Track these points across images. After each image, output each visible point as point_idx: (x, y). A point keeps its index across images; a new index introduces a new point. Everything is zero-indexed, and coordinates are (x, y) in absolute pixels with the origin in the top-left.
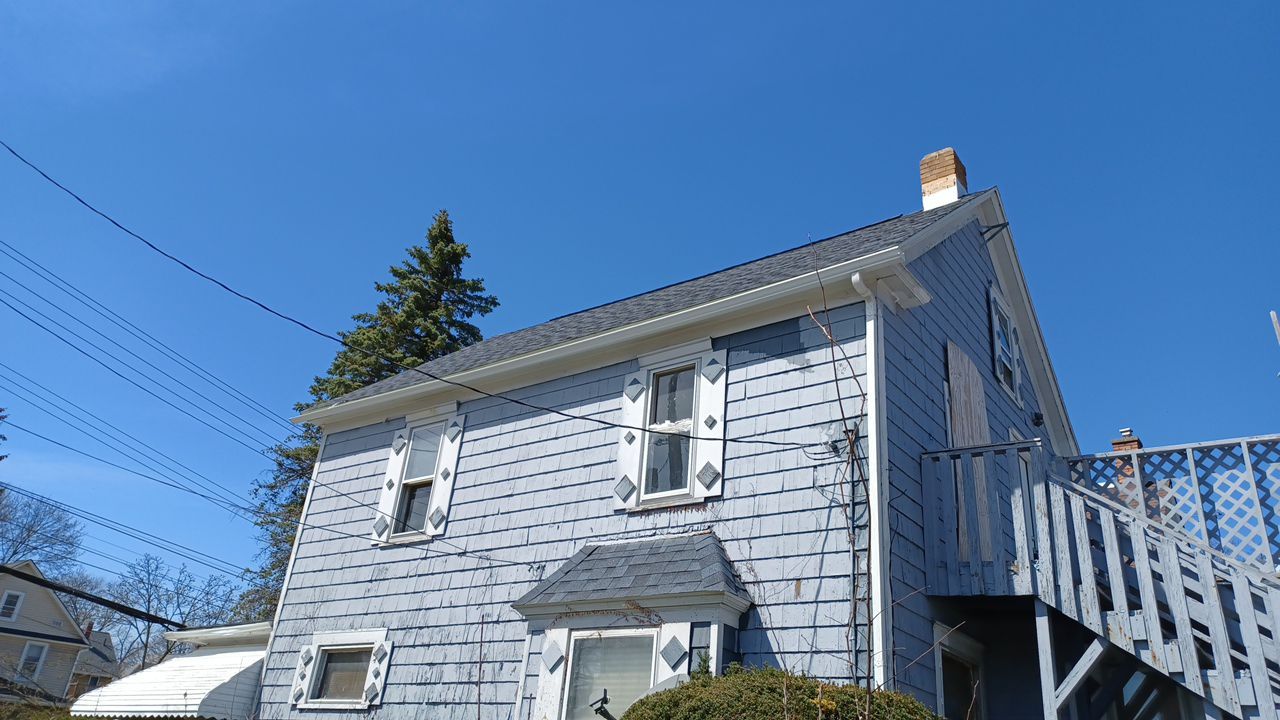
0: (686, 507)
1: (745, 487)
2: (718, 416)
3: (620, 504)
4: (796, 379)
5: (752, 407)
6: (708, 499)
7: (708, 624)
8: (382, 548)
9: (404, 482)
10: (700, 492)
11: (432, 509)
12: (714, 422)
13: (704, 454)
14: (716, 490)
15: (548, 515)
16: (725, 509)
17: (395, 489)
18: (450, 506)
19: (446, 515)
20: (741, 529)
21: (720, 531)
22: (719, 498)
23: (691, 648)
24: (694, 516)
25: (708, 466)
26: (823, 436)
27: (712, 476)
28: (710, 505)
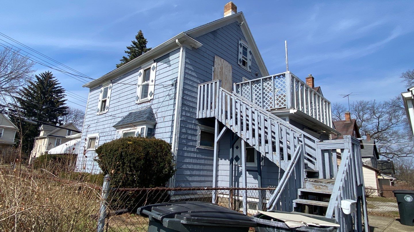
0: (147, 102)
1: (157, 96)
2: (154, 80)
3: (136, 102)
4: (168, 69)
5: (160, 77)
8: (99, 115)
9: (102, 100)
10: (149, 98)
11: (106, 106)
12: (153, 81)
13: (151, 89)
14: (152, 97)
15: (125, 106)
16: (154, 102)
17: (101, 101)
18: (109, 105)
19: (108, 107)
20: (156, 106)
21: (153, 107)
22: (153, 99)
23: (141, 133)
24: (149, 104)
25: (151, 92)
26: (171, 83)
27: (152, 94)
28: (151, 101)
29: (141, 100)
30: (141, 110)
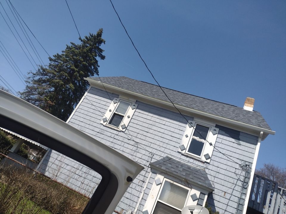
0: (199, 161)
1: (216, 164)
3: (180, 151)
5: (222, 146)
6: (205, 162)
7: (205, 195)
8: (104, 126)
10: (203, 158)
11: (122, 124)
12: (211, 144)
14: (208, 161)
16: (210, 167)
17: (112, 112)
18: (128, 126)
19: (126, 127)
20: (212, 173)
21: (207, 171)
22: (209, 163)
23: (199, 198)
24: (201, 164)
25: (208, 154)
27: (208, 157)
29: (188, 153)
30: (187, 163)
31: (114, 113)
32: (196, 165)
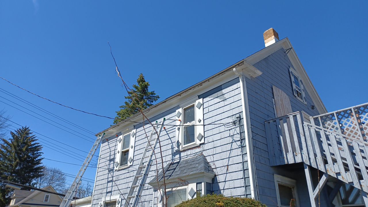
0: (195, 148)
1: (210, 139)
3: (177, 149)
4: (222, 104)
5: (210, 114)
6: (201, 144)
7: (201, 183)
8: (118, 171)
9: (122, 151)
10: (198, 142)
11: (129, 158)
12: (201, 120)
13: (199, 130)
14: (202, 141)
16: (206, 147)
17: (120, 153)
18: (134, 156)
19: (133, 159)
20: (210, 152)
21: (205, 153)
22: (203, 144)
23: (197, 191)
24: (197, 150)
25: (200, 134)
26: (231, 120)
27: (201, 137)
28: (201, 146)
29: (184, 146)
30: (187, 158)
31: (122, 152)
32: (194, 155)
